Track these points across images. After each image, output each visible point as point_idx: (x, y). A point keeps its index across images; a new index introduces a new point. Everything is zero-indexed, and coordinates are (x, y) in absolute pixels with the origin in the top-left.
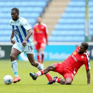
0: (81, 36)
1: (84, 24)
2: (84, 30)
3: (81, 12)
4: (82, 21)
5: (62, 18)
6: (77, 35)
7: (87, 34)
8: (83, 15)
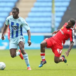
0: (48, 27)
1: (50, 17)
2: (50, 22)
3: (48, 7)
4: (49, 14)
5: (32, 12)
6: (45, 27)
7: (53, 26)
8: (49, 9)
